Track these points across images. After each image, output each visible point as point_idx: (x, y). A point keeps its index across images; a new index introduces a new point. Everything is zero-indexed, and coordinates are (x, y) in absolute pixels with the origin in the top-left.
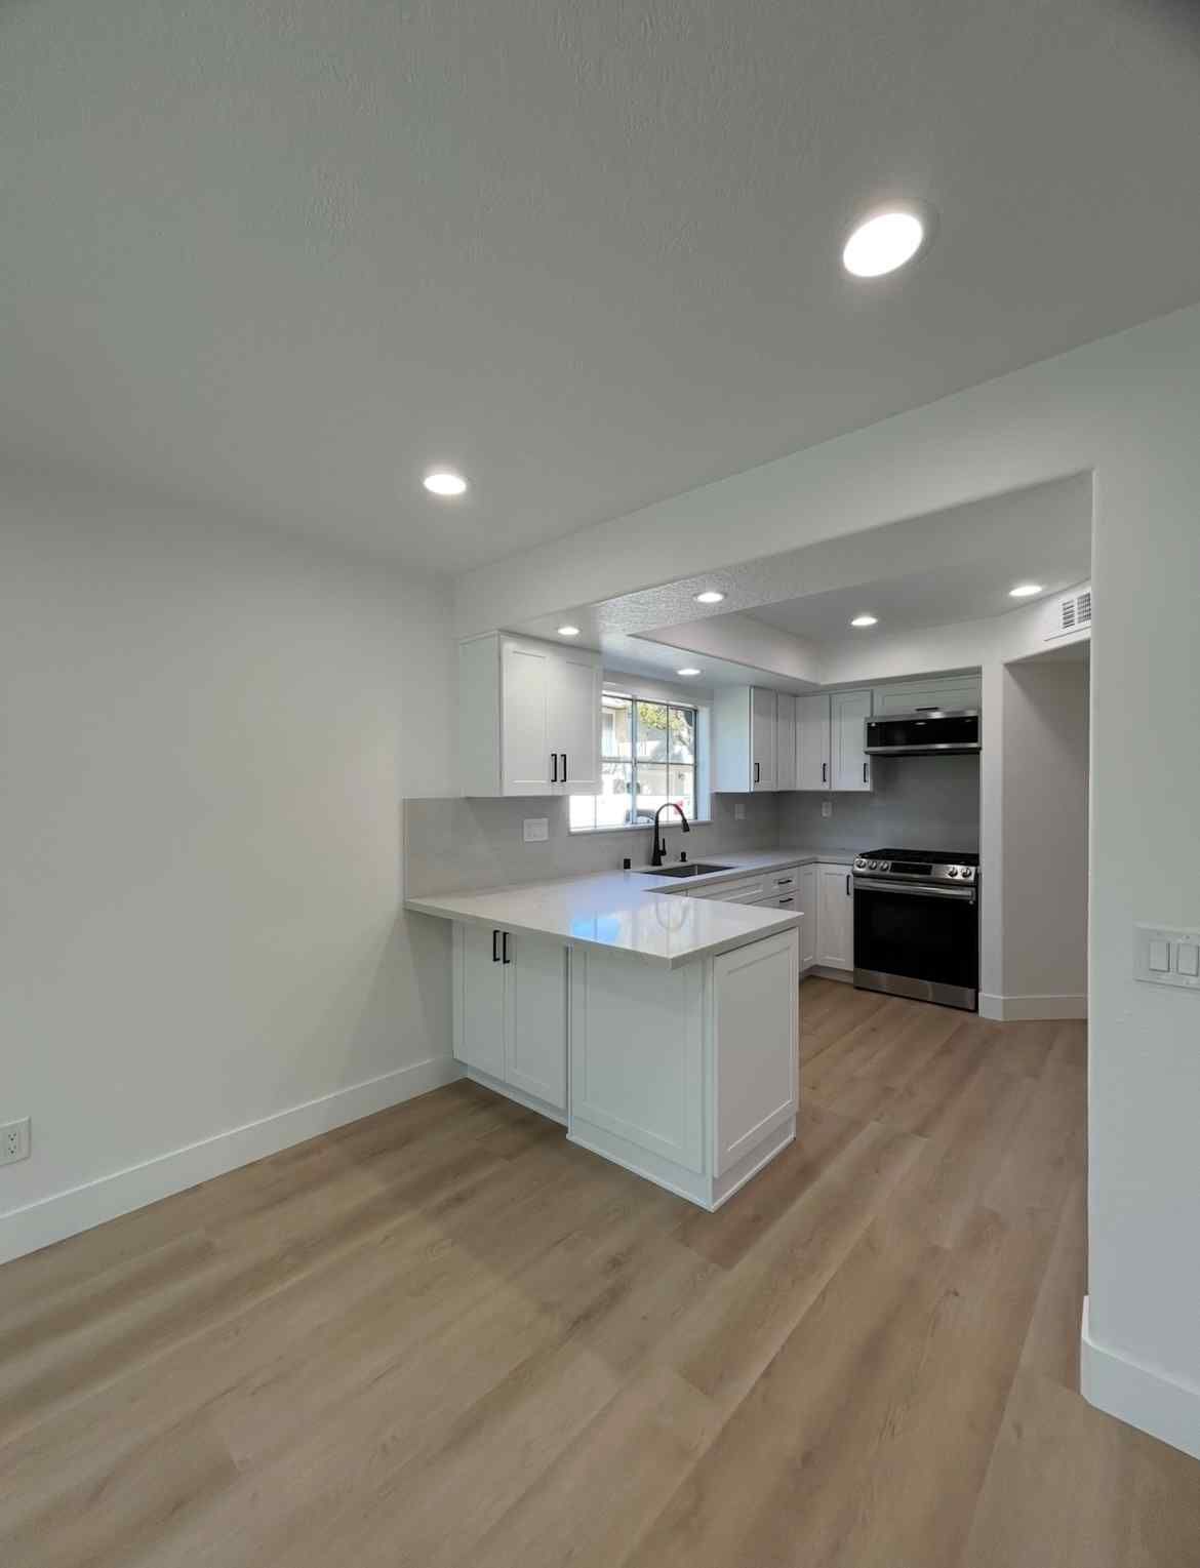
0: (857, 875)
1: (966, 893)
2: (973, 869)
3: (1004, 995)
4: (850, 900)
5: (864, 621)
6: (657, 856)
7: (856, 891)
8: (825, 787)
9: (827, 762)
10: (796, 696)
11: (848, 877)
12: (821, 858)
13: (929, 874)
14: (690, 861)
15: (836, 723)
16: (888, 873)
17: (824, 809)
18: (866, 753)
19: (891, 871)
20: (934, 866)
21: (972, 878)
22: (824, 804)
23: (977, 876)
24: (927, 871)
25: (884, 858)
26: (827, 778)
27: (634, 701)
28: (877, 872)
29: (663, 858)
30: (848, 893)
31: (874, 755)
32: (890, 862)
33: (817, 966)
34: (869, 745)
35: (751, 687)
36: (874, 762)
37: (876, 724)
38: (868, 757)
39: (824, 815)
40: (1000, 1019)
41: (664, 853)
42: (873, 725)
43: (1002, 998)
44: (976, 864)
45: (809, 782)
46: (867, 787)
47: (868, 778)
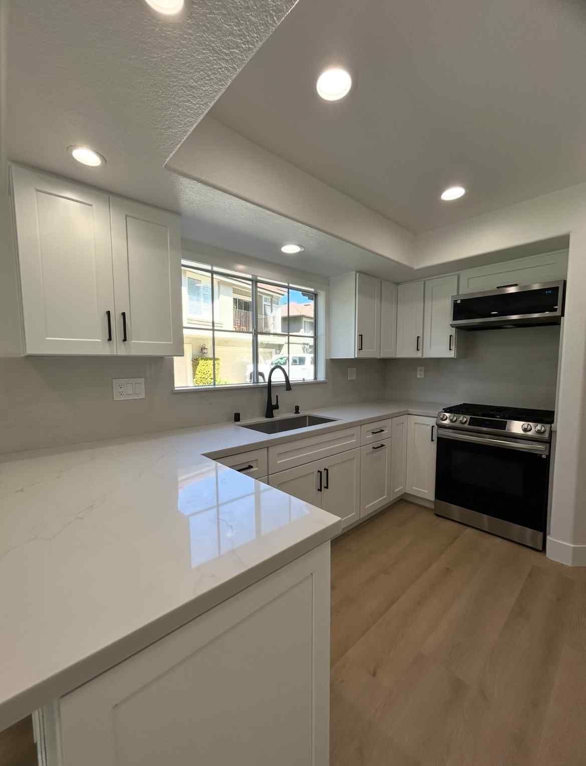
0: (441, 426)
1: (539, 447)
2: (548, 426)
3: (574, 543)
4: (434, 446)
5: (453, 193)
6: (270, 409)
7: (439, 439)
8: (419, 355)
9: (421, 336)
10: (398, 284)
11: (433, 427)
12: (411, 410)
13: (505, 429)
14: (302, 413)
15: (428, 304)
16: (466, 426)
17: (418, 372)
18: (452, 326)
19: (469, 425)
20: (508, 421)
21: (547, 435)
22: (419, 368)
23: (551, 432)
24: (503, 426)
25: (463, 413)
26: (420, 347)
27: (255, 282)
28: (457, 424)
29: (275, 412)
30: (432, 440)
31: (459, 328)
32: (469, 417)
33: (405, 493)
34: (454, 319)
35: (357, 272)
36: (457, 333)
37: (461, 300)
38: (454, 329)
39: (419, 376)
40: (570, 565)
41: (277, 407)
42: (459, 302)
43: (572, 546)
44: (551, 421)
45: (406, 351)
46: (452, 354)
47: (453, 347)
